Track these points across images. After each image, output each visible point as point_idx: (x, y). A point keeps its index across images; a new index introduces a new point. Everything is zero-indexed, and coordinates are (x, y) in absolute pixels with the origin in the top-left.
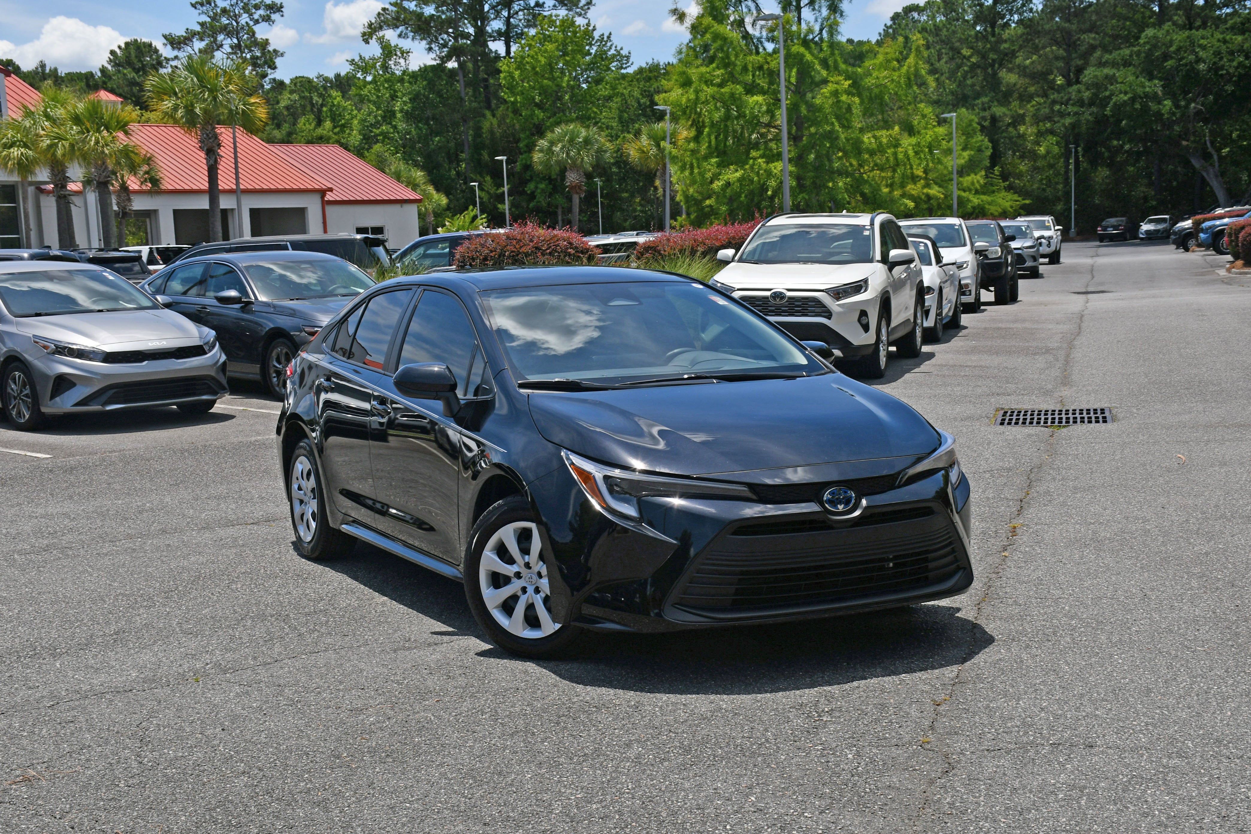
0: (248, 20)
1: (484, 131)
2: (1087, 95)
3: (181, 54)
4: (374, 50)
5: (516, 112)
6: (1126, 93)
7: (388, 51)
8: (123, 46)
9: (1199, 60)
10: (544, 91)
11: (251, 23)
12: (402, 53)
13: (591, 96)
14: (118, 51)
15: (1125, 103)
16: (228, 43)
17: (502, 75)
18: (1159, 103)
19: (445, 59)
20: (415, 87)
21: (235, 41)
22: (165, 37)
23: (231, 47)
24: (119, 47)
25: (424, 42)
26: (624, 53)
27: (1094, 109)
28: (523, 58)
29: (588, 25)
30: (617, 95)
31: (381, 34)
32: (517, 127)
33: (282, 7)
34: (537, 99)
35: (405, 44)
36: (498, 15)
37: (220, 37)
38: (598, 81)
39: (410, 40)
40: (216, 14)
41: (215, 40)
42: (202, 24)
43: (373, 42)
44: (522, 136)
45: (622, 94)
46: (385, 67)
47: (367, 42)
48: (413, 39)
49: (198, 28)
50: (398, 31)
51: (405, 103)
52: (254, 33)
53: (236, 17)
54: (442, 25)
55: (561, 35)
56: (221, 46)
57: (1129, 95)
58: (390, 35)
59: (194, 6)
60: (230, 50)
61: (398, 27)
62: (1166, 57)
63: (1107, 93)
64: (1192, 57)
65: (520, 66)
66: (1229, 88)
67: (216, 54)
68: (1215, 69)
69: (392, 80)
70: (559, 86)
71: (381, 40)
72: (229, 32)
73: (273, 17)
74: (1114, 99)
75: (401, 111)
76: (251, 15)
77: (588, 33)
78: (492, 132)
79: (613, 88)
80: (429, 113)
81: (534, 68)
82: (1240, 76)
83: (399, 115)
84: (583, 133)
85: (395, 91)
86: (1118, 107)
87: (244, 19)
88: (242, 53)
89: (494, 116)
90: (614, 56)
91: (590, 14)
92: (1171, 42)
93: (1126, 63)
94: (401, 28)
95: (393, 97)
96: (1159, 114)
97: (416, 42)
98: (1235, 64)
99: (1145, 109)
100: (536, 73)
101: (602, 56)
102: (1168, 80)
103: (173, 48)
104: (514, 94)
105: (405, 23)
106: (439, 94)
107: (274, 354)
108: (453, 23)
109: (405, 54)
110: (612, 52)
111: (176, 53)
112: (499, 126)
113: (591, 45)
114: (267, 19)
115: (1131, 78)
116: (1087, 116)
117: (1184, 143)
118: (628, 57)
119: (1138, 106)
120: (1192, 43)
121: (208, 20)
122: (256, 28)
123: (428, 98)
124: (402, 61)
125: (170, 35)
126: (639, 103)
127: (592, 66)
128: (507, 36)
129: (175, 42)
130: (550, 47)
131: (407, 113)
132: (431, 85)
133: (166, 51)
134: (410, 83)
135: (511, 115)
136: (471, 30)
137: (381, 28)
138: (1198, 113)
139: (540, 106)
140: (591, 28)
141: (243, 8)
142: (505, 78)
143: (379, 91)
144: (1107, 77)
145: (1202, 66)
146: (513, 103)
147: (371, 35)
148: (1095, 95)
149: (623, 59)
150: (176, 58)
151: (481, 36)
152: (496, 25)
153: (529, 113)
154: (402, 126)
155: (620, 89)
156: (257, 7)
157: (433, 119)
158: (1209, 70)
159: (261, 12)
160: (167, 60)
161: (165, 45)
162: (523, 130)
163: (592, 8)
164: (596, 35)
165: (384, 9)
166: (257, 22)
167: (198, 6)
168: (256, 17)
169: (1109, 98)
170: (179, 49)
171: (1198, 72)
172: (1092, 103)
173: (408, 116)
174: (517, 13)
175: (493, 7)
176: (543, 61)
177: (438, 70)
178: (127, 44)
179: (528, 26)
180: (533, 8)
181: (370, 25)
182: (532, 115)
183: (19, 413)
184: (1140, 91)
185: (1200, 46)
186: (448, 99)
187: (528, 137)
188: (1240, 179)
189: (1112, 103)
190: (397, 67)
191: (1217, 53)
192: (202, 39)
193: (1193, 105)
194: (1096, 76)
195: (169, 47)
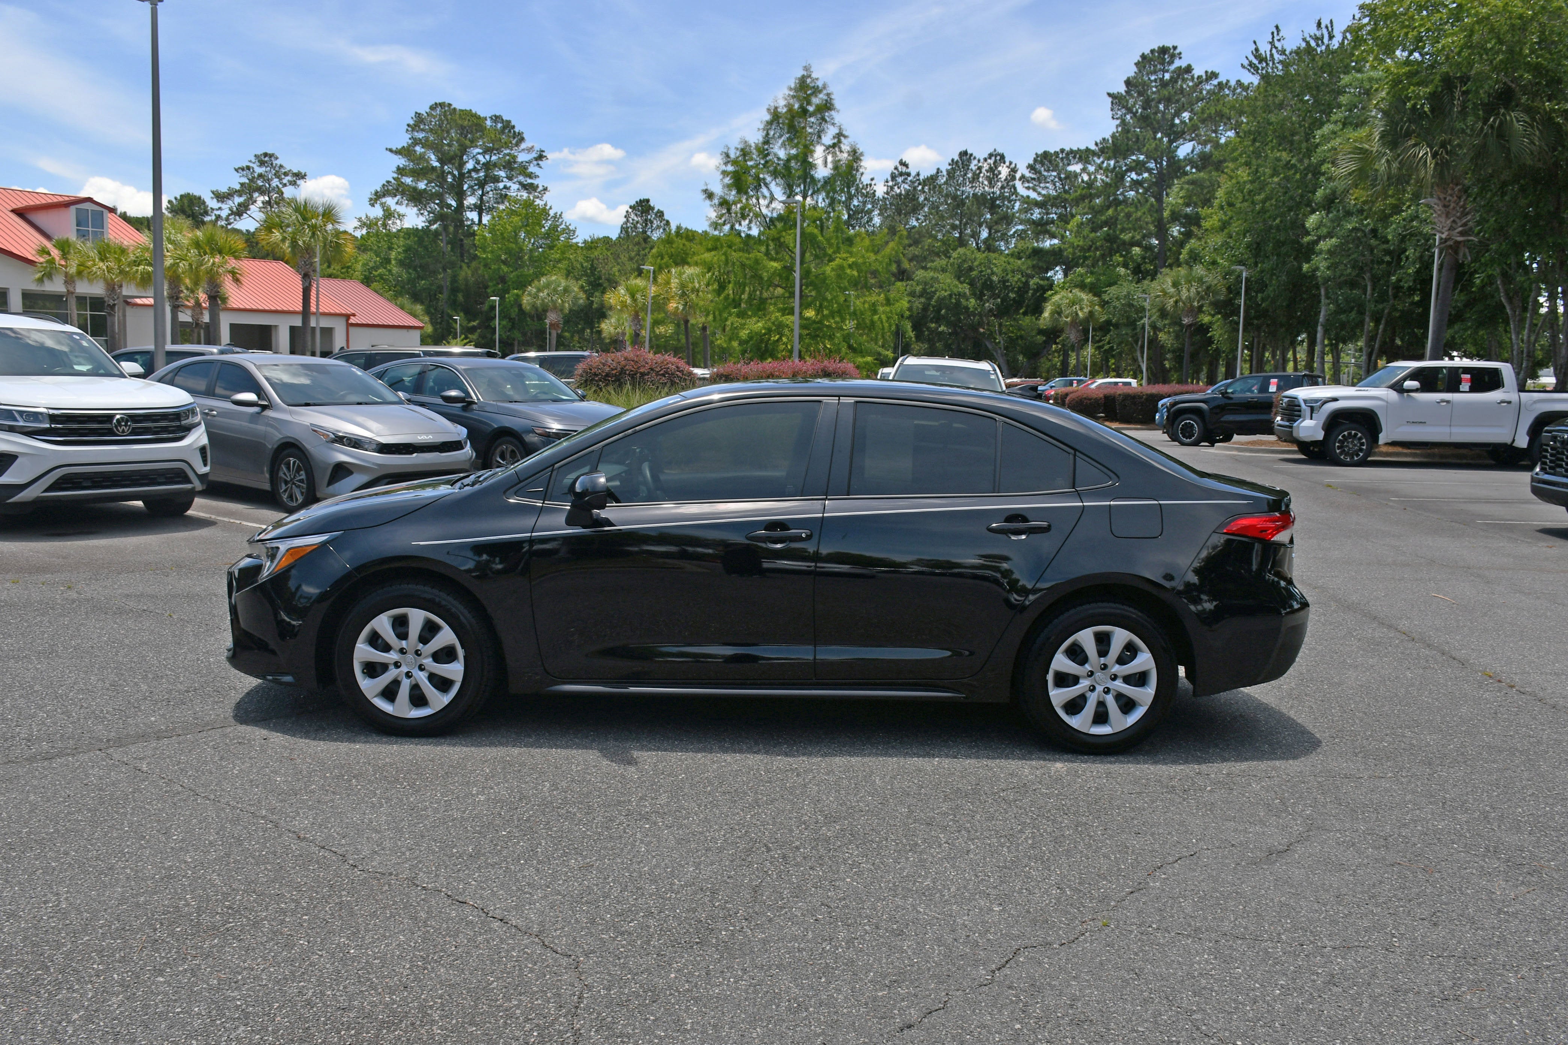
0: (278, 183)
1: (461, 278)
2: (919, 289)
3: (223, 206)
4: (377, 212)
5: (486, 266)
6: (946, 291)
7: (389, 214)
8: (179, 198)
9: (993, 273)
10: (509, 252)
11: (280, 186)
12: (399, 215)
13: (545, 258)
14: (174, 201)
15: (944, 298)
16: (260, 199)
17: (477, 237)
18: (967, 300)
19: (431, 223)
20: (408, 242)
21: (267, 198)
22: (213, 192)
23: (263, 202)
24: (176, 198)
25: (415, 209)
26: (571, 228)
27: (923, 300)
28: (495, 225)
29: (546, 205)
30: (565, 259)
31: (384, 200)
32: (487, 277)
33: (305, 175)
34: (503, 257)
35: (402, 209)
36: (473, 194)
37: (256, 195)
38: (551, 247)
39: (404, 206)
40: (254, 177)
41: (252, 197)
42: (242, 184)
43: (377, 206)
44: (490, 284)
45: (569, 259)
46: (385, 225)
47: (373, 205)
48: (407, 205)
49: (238, 187)
50: (396, 199)
51: (399, 253)
52: (282, 193)
53: (269, 181)
54: (432, 197)
55: (524, 211)
56: (255, 201)
57: (949, 293)
58: (390, 201)
59: (236, 170)
60: (261, 205)
61: (396, 196)
62: (971, 269)
63: (933, 289)
64: (989, 271)
65: (492, 230)
66: (1012, 295)
67: (252, 207)
68: (1004, 281)
69: (389, 235)
70: (521, 250)
71: (383, 205)
72: (262, 191)
73: (298, 182)
74: (938, 294)
75: (395, 259)
76: (281, 179)
77: (545, 212)
78: (466, 279)
79: (563, 253)
80: (417, 262)
81: (502, 234)
82: (1019, 288)
83: (393, 262)
84: (564, 283)
85: (392, 244)
86: (941, 300)
87: (275, 182)
88: (271, 207)
89: (468, 267)
90: (564, 230)
91: (545, 197)
92: (975, 259)
93: (944, 270)
94: (398, 197)
95: (390, 248)
96: (967, 308)
97: (409, 208)
98: (1016, 279)
99: (958, 304)
100: (504, 238)
101: (554, 228)
102: (972, 284)
103: (218, 201)
104: (485, 251)
105: (403, 194)
106: (426, 248)
107: (498, 451)
108: (440, 196)
109: (401, 217)
110: (563, 226)
111: (220, 205)
112: (472, 275)
113: (547, 220)
114: (293, 183)
115: (949, 281)
116: (918, 303)
117: (982, 330)
118: (574, 231)
119: (954, 301)
120: (990, 261)
121: (247, 181)
122: (284, 190)
123: (417, 251)
124: (398, 222)
125: (217, 191)
126: (582, 266)
127: (547, 235)
128: (480, 208)
129: (220, 197)
130: (516, 219)
131: (400, 261)
132: (421, 241)
133: (212, 203)
134: (404, 238)
135: (482, 268)
136: (454, 203)
137: (384, 196)
138: (991, 310)
139: (504, 262)
140: (548, 208)
141: (275, 174)
142: (479, 240)
143: (379, 242)
144: (932, 278)
145: (995, 278)
146: (484, 259)
147: (376, 200)
148: (924, 290)
149: (569, 232)
150: (220, 209)
151: (460, 207)
152: (471, 200)
153: (496, 267)
154: (395, 270)
155: (567, 255)
156: (286, 174)
157: (420, 267)
158: (999, 281)
159: (289, 178)
160: (212, 209)
161: (212, 198)
162: (491, 279)
163: (547, 193)
164: (552, 213)
165: (388, 182)
166: (285, 185)
167: (240, 171)
168: (285, 181)
169: (935, 293)
170: (223, 202)
171: (992, 281)
172: (921, 296)
173: (401, 263)
174: (488, 193)
175: (471, 187)
176: (510, 229)
177: (426, 231)
178: (181, 196)
179: (498, 203)
180: (501, 190)
181: (376, 193)
182: (499, 269)
183: (291, 497)
184: (955, 290)
185: (994, 264)
186: (432, 252)
187: (494, 285)
188: (1018, 360)
189: (936, 296)
190: (395, 226)
191: (1005, 270)
192: (241, 196)
193: (987, 305)
194: (925, 277)
195: (215, 200)
